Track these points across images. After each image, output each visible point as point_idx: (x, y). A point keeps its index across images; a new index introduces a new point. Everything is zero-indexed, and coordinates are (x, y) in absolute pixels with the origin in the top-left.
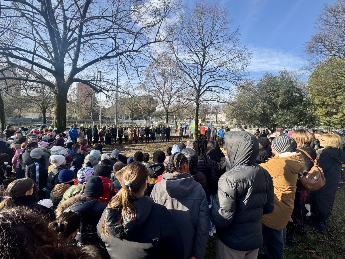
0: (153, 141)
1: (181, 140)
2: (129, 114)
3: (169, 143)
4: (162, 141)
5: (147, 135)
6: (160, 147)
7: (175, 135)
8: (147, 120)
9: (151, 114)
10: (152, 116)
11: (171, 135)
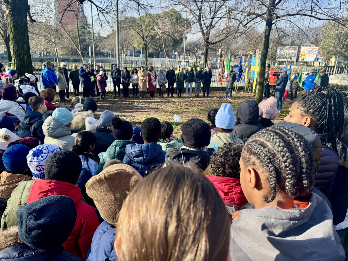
0: (181, 95)
1: (229, 95)
2: (141, 46)
3: (209, 98)
4: (196, 96)
5: (171, 84)
6: (191, 106)
7: (219, 85)
8: (170, 58)
9: (178, 48)
10: (179, 50)
11: (212, 85)
